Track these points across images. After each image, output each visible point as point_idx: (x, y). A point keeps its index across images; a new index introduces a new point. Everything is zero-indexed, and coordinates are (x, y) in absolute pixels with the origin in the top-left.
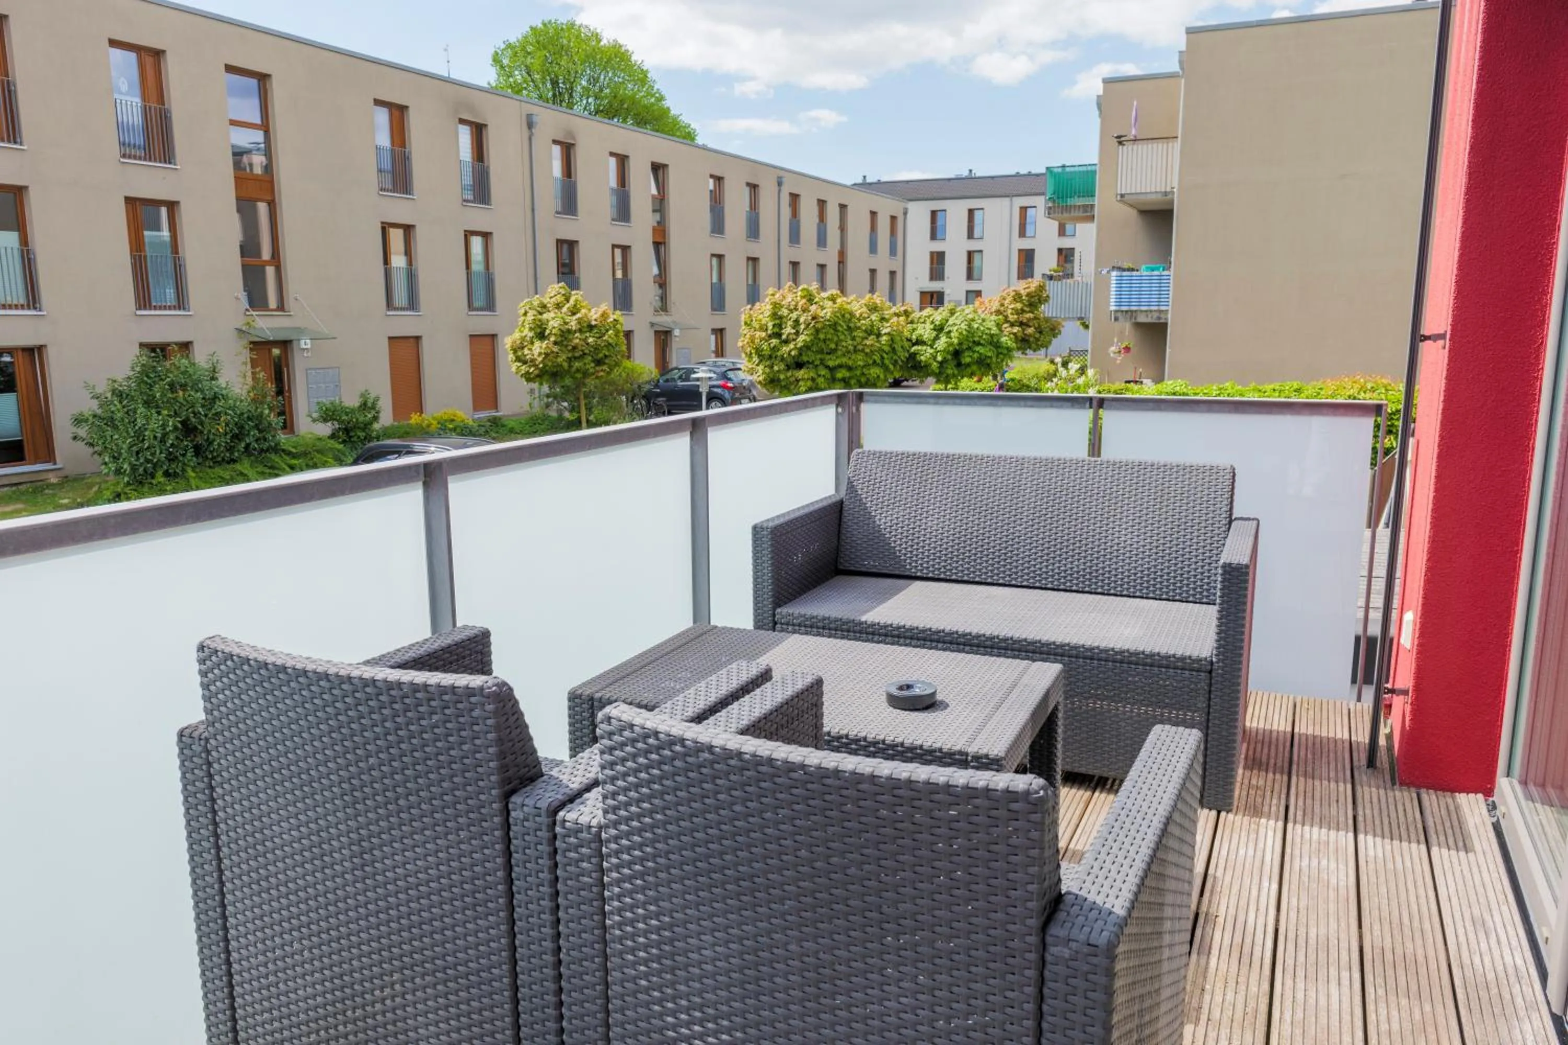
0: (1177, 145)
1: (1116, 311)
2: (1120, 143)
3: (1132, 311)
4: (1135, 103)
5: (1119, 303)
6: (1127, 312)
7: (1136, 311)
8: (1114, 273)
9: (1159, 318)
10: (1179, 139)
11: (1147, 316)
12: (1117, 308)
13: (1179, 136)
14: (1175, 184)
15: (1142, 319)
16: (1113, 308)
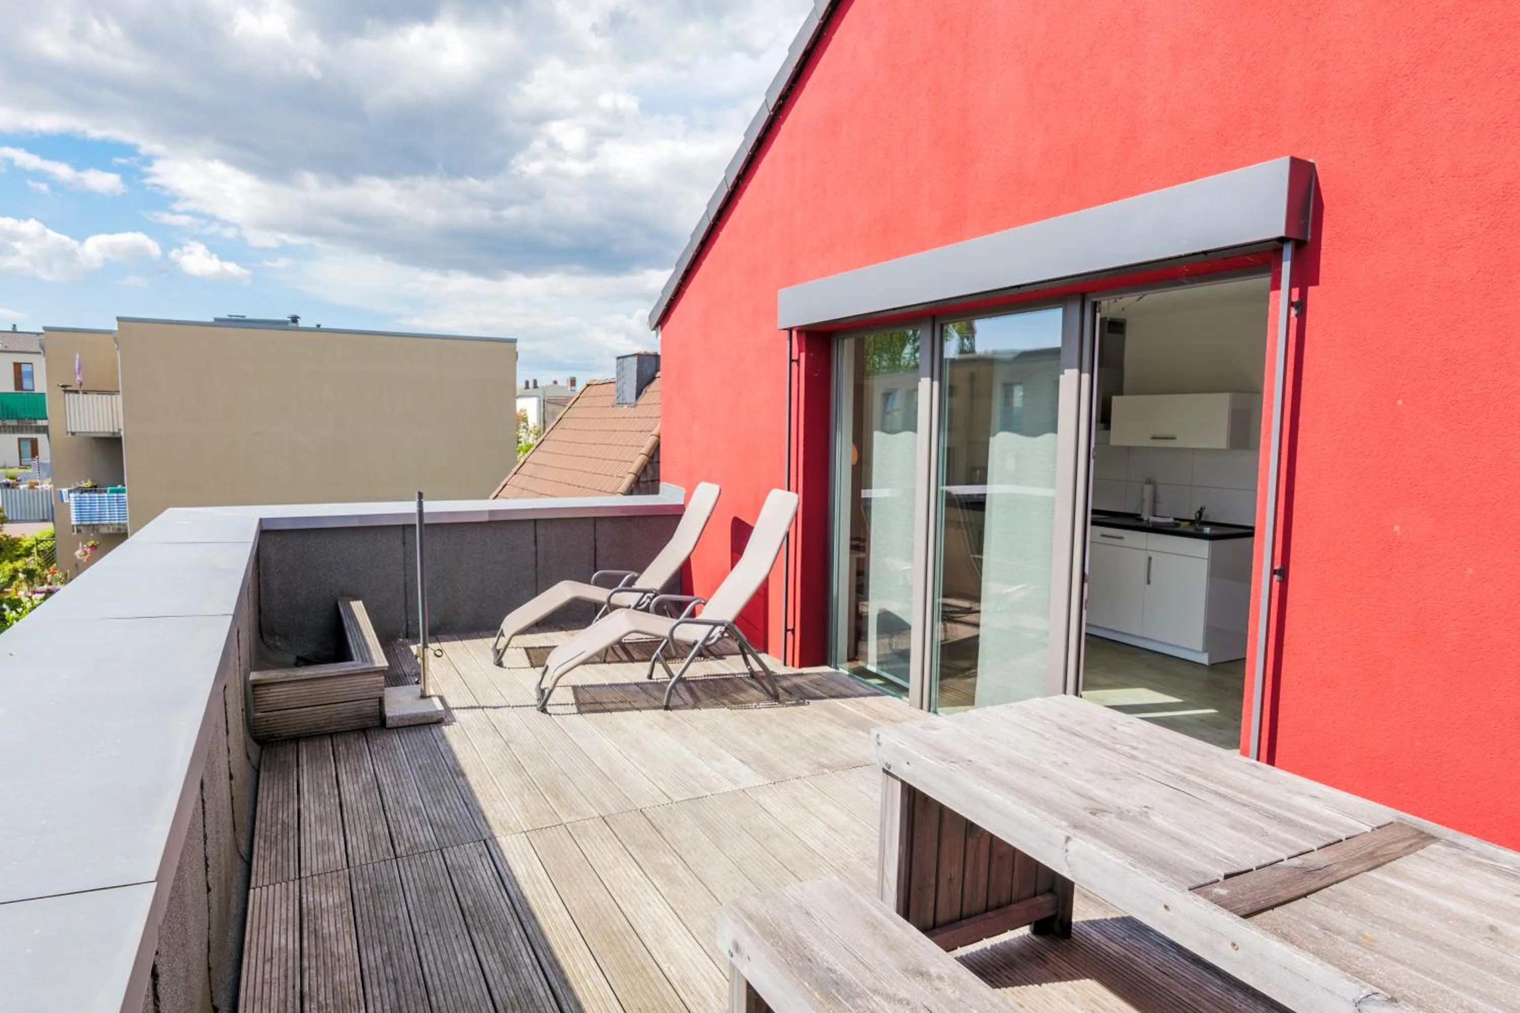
0: (119, 399)
1: (77, 526)
2: (65, 391)
3: (94, 525)
4: (78, 356)
5: (80, 517)
6: (89, 525)
7: (97, 525)
8: (72, 495)
9: (119, 529)
10: (121, 393)
11: (109, 528)
12: (79, 523)
13: (121, 390)
14: (122, 427)
15: (104, 530)
16: (74, 522)
